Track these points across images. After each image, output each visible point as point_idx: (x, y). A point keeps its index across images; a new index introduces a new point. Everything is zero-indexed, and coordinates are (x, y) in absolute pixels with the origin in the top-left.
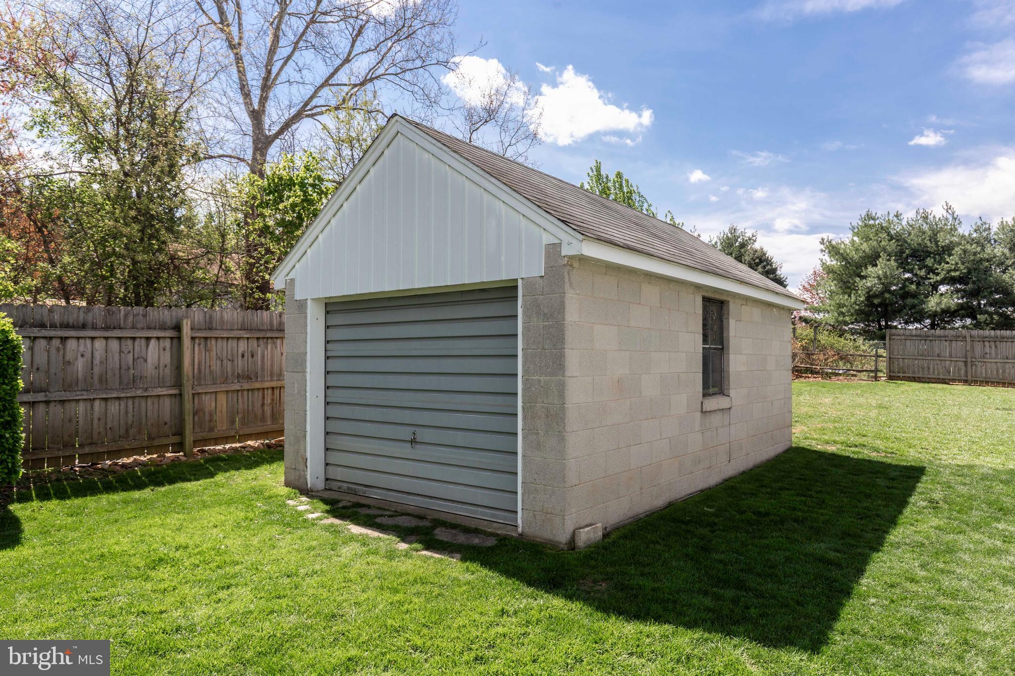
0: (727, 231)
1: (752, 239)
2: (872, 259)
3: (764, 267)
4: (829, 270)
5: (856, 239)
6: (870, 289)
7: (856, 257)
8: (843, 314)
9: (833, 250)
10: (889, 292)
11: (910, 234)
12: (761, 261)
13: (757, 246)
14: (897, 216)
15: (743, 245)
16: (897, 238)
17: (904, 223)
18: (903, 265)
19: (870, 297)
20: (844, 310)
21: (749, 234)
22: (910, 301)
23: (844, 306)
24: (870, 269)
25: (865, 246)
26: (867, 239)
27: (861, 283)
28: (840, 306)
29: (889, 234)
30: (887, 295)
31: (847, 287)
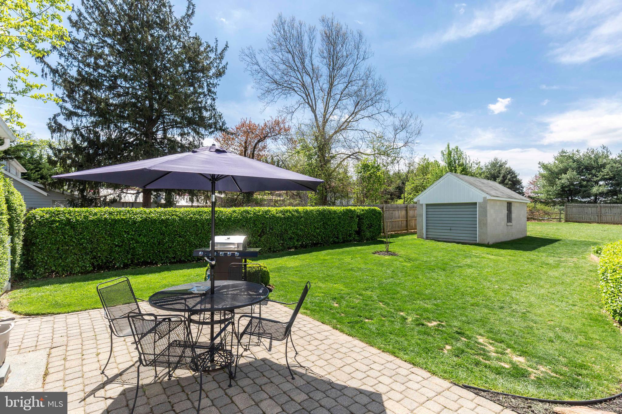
0: (493, 160)
1: (505, 163)
2: (565, 171)
3: (511, 175)
4: (543, 176)
5: (556, 161)
6: (563, 184)
7: (556, 170)
8: (549, 194)
9: (545, 167)
10: (573, 185)
11: (584, 159)
12: (510, 173)
13: (507, 166)
14: (578, 151)
15: (501, 166)
16: (577, 161)
17: (581, 154)
18: (580, 173)
19: (563, 187)
20: (550, 193)
21: (503, 161)
22: (583, 189)
23: (550, 191)
24: (563, 175)
25: (561, 165)
26: (562, 162)
27: (558, 182)
28: (548, 191)
29: (573, 159)
30: (572, 187)
31: (552, 183)
